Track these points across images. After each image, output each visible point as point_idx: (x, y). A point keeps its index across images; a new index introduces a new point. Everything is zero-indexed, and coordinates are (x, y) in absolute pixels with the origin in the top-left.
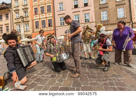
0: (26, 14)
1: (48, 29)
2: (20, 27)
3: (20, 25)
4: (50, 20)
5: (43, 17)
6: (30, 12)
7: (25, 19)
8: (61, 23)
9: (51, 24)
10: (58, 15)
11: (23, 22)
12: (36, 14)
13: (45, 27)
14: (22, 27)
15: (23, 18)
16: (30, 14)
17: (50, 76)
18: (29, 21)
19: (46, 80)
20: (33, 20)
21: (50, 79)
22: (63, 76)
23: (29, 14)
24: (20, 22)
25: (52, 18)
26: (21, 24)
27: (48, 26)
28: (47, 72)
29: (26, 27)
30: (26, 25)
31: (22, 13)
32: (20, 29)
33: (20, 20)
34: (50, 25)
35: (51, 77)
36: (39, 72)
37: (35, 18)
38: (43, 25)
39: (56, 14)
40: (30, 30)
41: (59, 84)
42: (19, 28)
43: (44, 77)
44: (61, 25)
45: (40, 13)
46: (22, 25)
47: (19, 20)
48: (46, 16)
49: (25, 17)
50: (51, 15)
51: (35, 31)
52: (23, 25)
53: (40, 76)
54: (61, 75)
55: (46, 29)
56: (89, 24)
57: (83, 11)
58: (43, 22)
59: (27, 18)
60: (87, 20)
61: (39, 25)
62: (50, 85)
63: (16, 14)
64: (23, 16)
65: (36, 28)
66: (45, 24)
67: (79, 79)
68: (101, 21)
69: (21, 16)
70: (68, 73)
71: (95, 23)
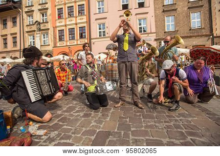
0: (45, 18)
1: (79, 42)
2: (34, 39)
3: (35, 35)
4: (82, 29)
5: (71, 22)
6: (50, 15)
7: (42, 25)
8: (100, 32)
9: (83, 34)
10: (96, 19)
11: (40, 30)
12: (60, 17)
13: (73, 38)
14: (37, 38)
15: (39, 24)
16: (50, 17)
17: (82, 114)
18: (48, 29)
19: (77, 120)
20: (55, 28)
21: (83, 119)
22: (103, 115)
23: (49, 18)
24: (34, 31)
25: (85, 25)
26: (37, 34)
27: (79, 38)
28: (77, 109)
29: (44, 38)
30: (44, 35)
31: (37, 17)
32: (34, 42)
33: (34, 28)
34: (81, 37)
35: (83, 116)
36: (65, 109)
37: (58, 24)
38: (71, 36)
39: (93, 17)
40: (50, 44)
41: (96, 127)
42: (32, 41)
43: (72, 115)
44: (100, 36)
45: (67, 17)
46: (37, 35)
47: (32, 26)
48: (76, 20)
49: (43, 22)
50: (84, 19)
51: (58, 45)
52: (39, 35)
53: (66, 114)
54: (100, 114)
55: (75, 42)
56: (146, 35)
57: (136, 14)
58: (72, 31)
59: (46, 25)
60: (143, 30)
61: (64, 35)
62: (83, 127)
63: (28, 17)
64: (39, 21)
65: (59, 41)
66: (74, 34)
67: (128, 120)
68: (165, 32)
69: (37, 21)
70: (111, 112)
71: (155, 35)
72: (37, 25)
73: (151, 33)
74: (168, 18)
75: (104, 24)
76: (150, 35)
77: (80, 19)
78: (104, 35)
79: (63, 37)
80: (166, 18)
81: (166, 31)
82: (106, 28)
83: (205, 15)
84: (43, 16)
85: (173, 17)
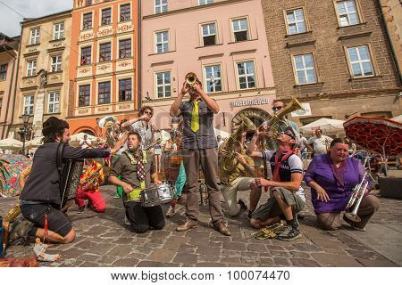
0: (57, 63)
1: (117, 107)
2: (32, 102)
3: (36, 95)
4: (125, 83)
5: (103, 71)
6: (67, 59)
7: (50, 77)
8: (160, 89)
9: (127, 93)
10: (153, 65)
11: (45, 85)
12: (84, 63)
13: (107, 101)
14: (38, 101)
15: (46, 74)
16: (67, 63)
17: (116, 238)
18: (61, 84)
19: (107, 246)
20: (73, 81)
21: (117, 245)
22: (153, 241)
23: (65, 63)
24: (35, 88)
25: (131, 75)
26: (39, 93)
27: (117, 100)
28: (108, 231)
29: (52, 100)
30: (52, 95)
31: (44, 62)
32: (31, 108)
33: (36, 82)
34: (123, 97)
35: (117, 242)
36: (86, 231)
37: (79, 75)
38: (102, 96)
39: (146, 61)
40: (62, 111)
41: (139, 256)
42: (30, 105)
43: (99, 239)
44: (160, 95)
45: (98, 61)
46: (39, 95)
47: (33, 80)
48: (114, 67)
49: (53, 72)
50: (131, 64)
51: (77, 113)
52: (43, 95)
53: (89, 237)
54: (147, 240)
55: (111, 108)
56: (256, 93)
57: (232, 54)
58: (105, 87)
59: (58, 76)
60: (247, 82)
61: (89, 95)
62: (116, 254)
63: (28, 64)
64: (46, 69)
65: (80, 105)
66: (109, 92)
67: (195, 250)
68: (295, 87)
69: (42, 70)
70: (168, 237)
71: (274, 92)
72: (42, 76)
73: (265, 89)
74: (298, 58)
75: (167, 74)
76: (262, 93)
77: (123, 65)
78: (168, 94)
79: (87, 98)
80: (293, 59)
81: (298, 83)
82: (172, 80)
83: (377, 50)
84: (54, 61)
85: (309, 57)
